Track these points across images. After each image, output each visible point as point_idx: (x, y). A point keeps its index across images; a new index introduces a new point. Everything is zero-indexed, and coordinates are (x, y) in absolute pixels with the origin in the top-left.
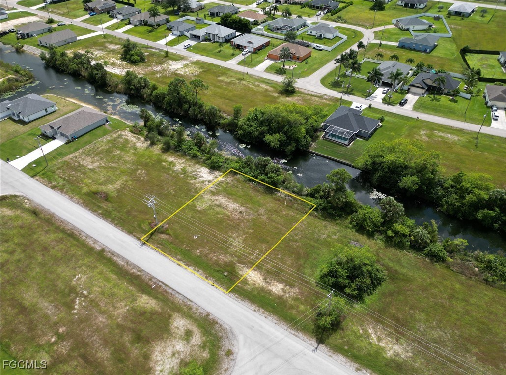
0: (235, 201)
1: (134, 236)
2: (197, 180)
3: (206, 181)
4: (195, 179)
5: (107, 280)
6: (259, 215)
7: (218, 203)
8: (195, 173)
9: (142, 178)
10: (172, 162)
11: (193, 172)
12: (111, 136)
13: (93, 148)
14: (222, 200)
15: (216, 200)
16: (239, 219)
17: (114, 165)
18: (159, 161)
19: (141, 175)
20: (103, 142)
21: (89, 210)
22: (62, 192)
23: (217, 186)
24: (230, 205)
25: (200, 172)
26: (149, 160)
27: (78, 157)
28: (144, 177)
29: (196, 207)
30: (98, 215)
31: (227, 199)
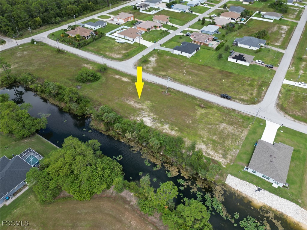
0: (130, 105)
1: (176, 90)
2: (152, 117)
3: (147, 117)
4: (154, 118)
5: (179, 78)
6: (119, 99)
7: (139, 104)
8: (154, 122)
9: (186, 117)
10: (172, 130)
11: (156, 123)
12: (232, 156)
13: (235, 141)
14: (137, 106)
15: (140, 106)
16: (129, 97)
17: (210, 127)
18: (181, 130)
19: (188, 120)
20: (234, 149)
21: (204, 100)
22: (226, 108)
23: (140, 114)
24: (132, 103)
25: (151, 123)
26: (189, 131)
27: (239, 132)
28: (185, 118)
29: (151, 102)
30: (198, 98)
31: (134, 106)
